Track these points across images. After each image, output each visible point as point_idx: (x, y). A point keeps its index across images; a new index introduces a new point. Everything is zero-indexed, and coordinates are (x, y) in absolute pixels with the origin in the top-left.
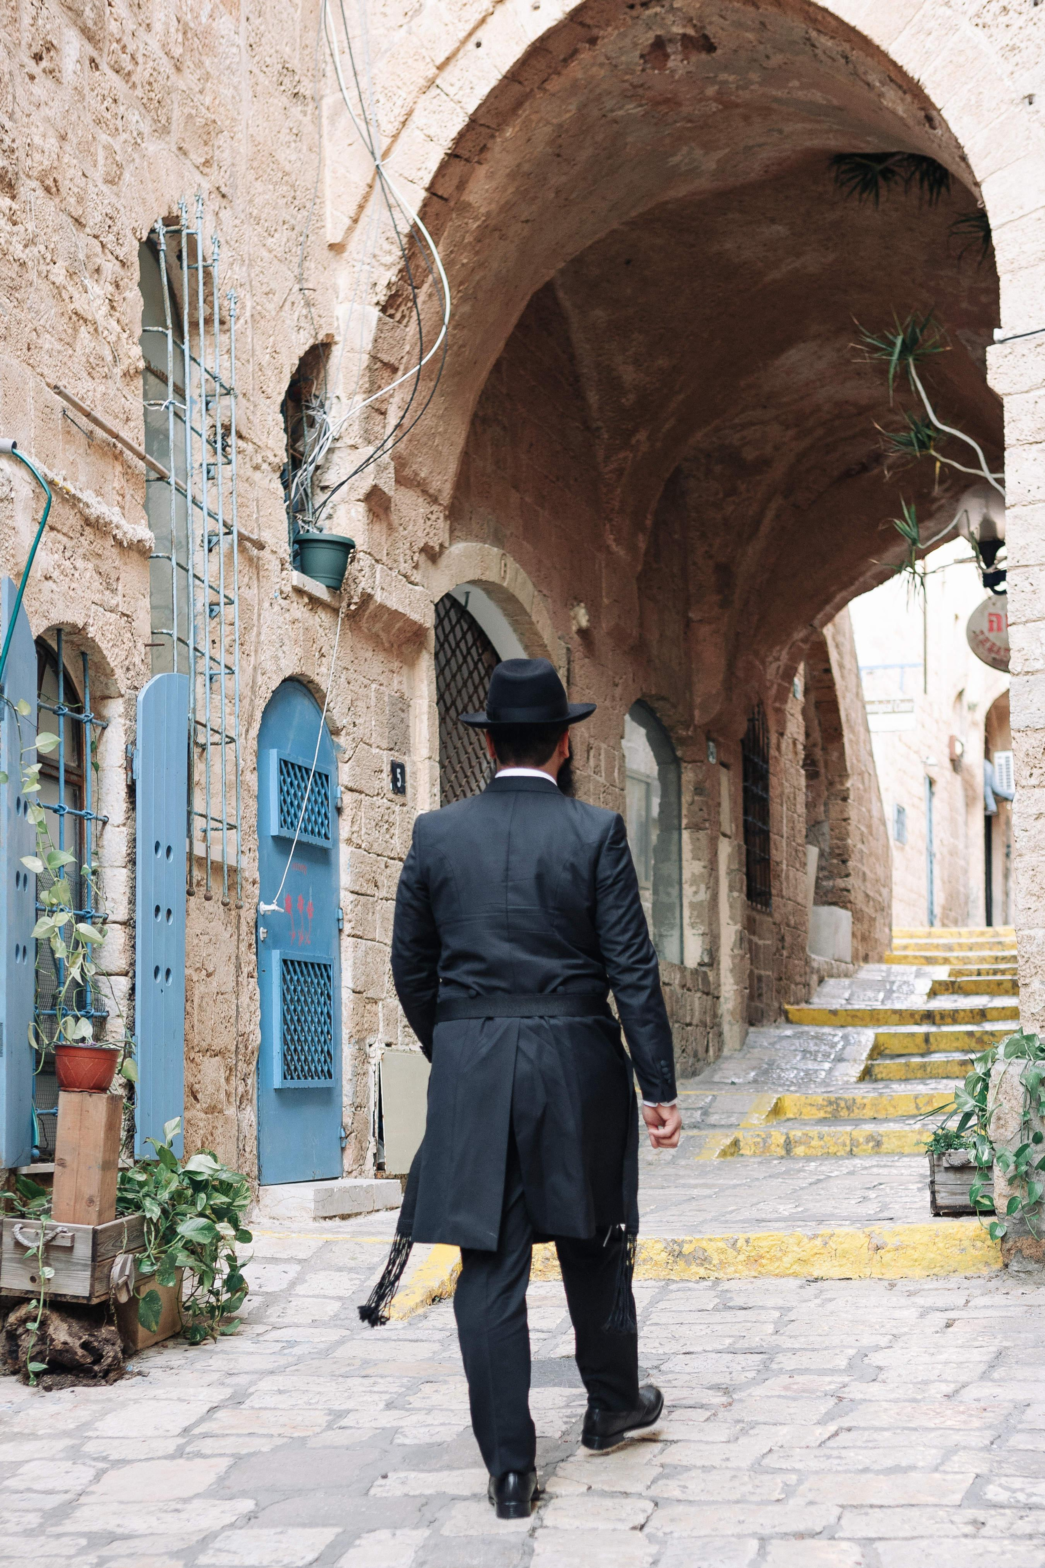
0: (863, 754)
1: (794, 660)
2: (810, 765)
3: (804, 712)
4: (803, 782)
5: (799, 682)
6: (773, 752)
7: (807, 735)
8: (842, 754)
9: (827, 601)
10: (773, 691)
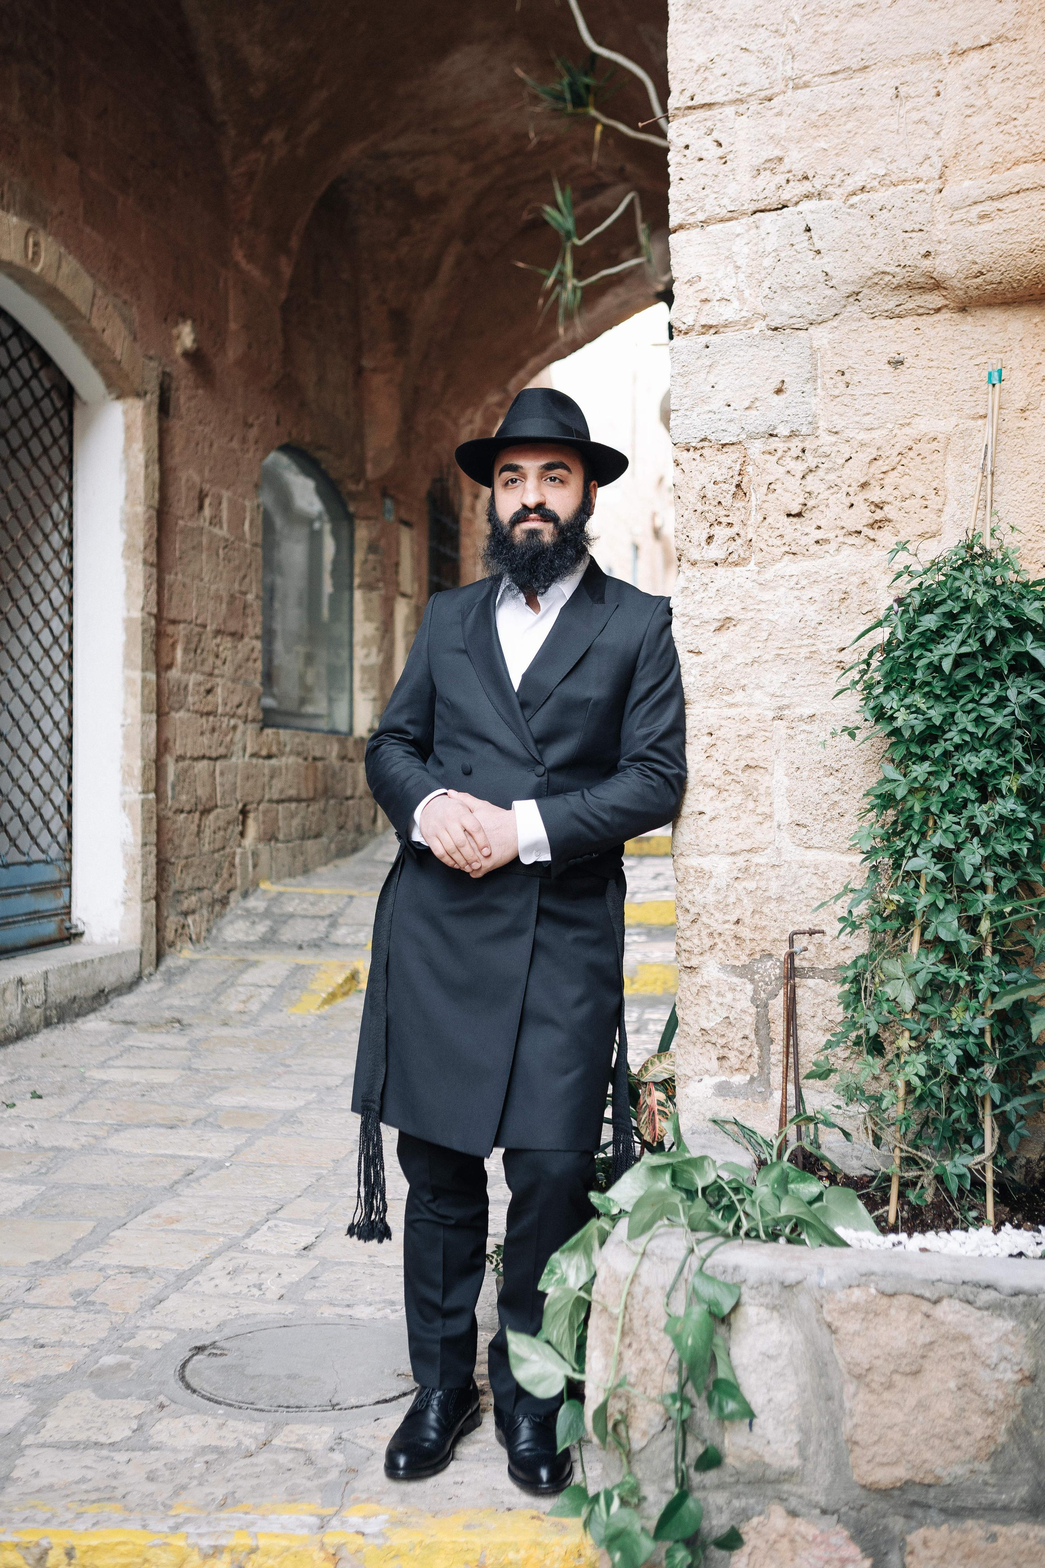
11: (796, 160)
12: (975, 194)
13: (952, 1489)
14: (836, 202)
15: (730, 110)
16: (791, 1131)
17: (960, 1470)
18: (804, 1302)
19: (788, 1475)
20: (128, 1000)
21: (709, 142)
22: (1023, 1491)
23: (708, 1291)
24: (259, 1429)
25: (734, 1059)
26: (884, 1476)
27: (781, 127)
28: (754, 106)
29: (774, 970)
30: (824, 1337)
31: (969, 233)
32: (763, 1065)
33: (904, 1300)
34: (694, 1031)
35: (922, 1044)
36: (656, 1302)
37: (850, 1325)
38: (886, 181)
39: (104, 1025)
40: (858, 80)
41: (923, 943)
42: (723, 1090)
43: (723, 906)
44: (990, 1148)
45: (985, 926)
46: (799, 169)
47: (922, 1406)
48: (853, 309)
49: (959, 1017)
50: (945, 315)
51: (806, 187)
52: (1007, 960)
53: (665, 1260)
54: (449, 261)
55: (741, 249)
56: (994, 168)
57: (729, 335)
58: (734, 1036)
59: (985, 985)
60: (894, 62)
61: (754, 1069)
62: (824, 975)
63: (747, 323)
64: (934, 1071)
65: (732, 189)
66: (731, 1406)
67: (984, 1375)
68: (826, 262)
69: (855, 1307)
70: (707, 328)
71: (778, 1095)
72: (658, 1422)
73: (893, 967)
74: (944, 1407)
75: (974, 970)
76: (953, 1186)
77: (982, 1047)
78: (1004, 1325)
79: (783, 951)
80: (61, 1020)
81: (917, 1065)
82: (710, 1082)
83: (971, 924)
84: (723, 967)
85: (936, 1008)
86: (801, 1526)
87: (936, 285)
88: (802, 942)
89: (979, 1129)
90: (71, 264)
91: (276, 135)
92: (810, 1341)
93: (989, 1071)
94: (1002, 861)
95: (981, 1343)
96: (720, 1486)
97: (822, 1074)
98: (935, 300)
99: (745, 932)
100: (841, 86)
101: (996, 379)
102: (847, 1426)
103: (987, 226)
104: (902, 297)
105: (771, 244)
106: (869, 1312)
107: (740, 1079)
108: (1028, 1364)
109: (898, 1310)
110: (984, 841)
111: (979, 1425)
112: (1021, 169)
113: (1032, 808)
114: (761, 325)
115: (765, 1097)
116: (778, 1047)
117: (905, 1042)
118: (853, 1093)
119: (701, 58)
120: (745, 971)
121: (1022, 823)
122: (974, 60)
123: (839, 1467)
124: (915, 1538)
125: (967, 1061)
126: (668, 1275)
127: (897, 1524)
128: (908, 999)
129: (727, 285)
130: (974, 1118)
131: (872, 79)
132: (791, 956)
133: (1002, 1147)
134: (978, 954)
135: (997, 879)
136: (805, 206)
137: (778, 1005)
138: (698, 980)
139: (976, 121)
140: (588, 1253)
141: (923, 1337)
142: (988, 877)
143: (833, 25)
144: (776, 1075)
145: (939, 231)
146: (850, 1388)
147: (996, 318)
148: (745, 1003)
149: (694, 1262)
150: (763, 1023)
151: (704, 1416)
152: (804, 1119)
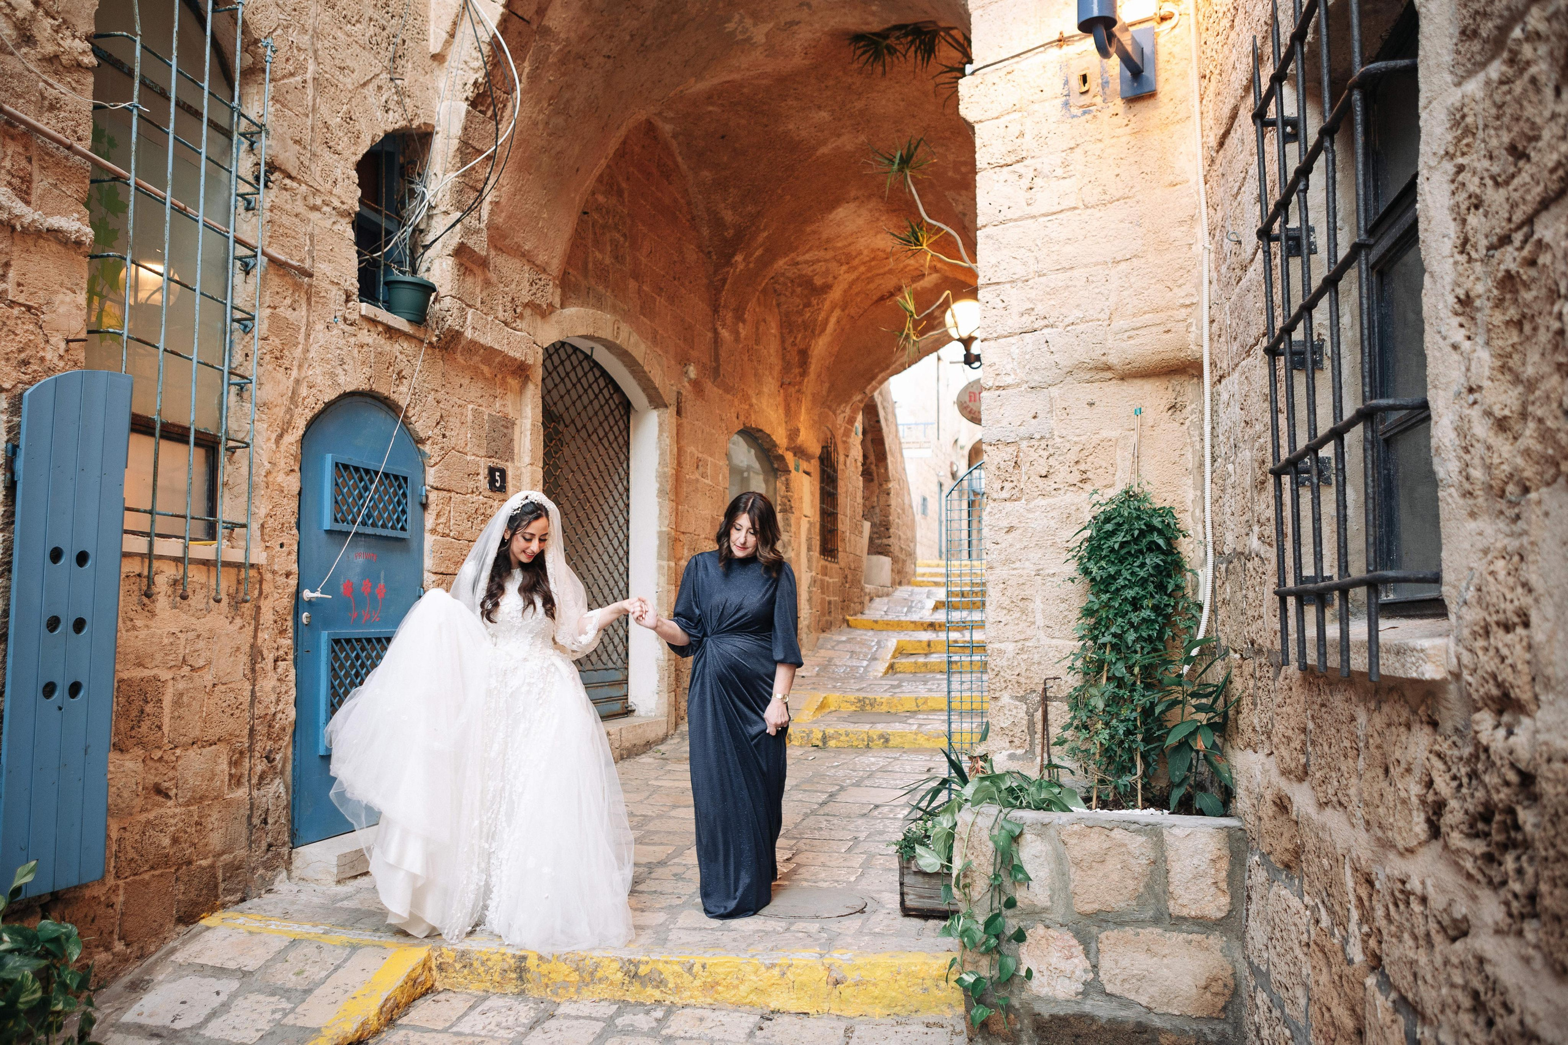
0: (899, 469)
1: (854, 412)
2: (867, 474)
3: (863, 442)
4: (861, 484)
5: (859, 425)
6: (841, 467)
7: (865, 457)
8: (886, 469)
9: (873, 378)
10: (842, 430)
11: (1040, 309)
12: (1126, 327)
13: (1119, 914)
14: (1060, 330)
15: (1008, 286)
16: (1046, 772)
17: (1123, 905)
18: (1052, 832)
19: (1045, 910)
20: (662, 748)
21: (998, 300)
22: (1151, 913)
23: (1008, 826)
24: (784, 924)
25: (1017, 742)
26: (1088, 908)
27: (1033, 294)
28: (1020, 284)
29: (1036, 698)
30: (1061, 847)
31: (1123, 345)
32: (1032, 744)
33: (1096, 829)
34: (997, 728)
35: (1107, 724)
36: (985, 834)
37: (1072, 841)
38: (1083, 320)
39: (651, 760)
40: (1069, 274)
41: (1108, 679)
42: (1012, 757)
43: (1011, 667)
44: (1139, 773)
45: (1136, 670)
46: (1042, 313)
47: (1105, 876)
48: (1069, 379)
49: (1125, 713)
50: (1114, 382)
51: (1046, 322)
52: (1148, 687)
53: (988, 816)
54: (833, 320)
55: (1015, 351)
56: (1134, 315)
57: (1010, 391)
58: (1017, 731)
59: (1136, 696)
60: (1086, 266)
61: (1027, 747)
62: (1061, 700)
63: (1018, 385)
64: (1112, 737)
65: (1010, 322)
66: (1020, 876)
67: (1133, 861)
68: (1056, 357)
69: (1075, 833)
70: (999, 387)
71: (1039, 759)
72: (986, 887)
73: (1093, 691)
74: (1115, 877)
75: (1132, 691)
76: (1122, 790)
77: (1136, 727)
78: (1141, 839)
79: (1040, 689)
80: (629, 757)
81: (1105, 734)
82: (1005, 753)
83: (1130, 669)
84: (1012, 697)
85: (1114, 710)
86: (1051, 932)
87: (1109, 368)
88: (1050, 683)
89: (1135, 766)
90: (635, 338)
91: (739, 258)
92: (1055, 849)
93: (1139, 737)
94: (1145, 640)
95: (1131, 847)
96: (1013, 916)
97: (1061, 742)
98: (1109, 375)
99: (1022, 680)
100: (1061, 276)
101: (1139, 412)
102: (1071, 887)
103: (1132, 342)
104: (1093, 373)
105: (1029, 348)
106: (1081, 835)
107: (1020, 752)
108: (1152, 856)
109: (1094, 834)
110: (1136, 631)
111: (1131, 884)
112: (1147, 316)
113: (1158, 615)
114: (1025, 386)
115: (1033, 760)
116: (1039, 736)
117: (1099, 726)
118: (1073, 752)
119: (994, 261)
120: (1023, 699)
121: (1155, 621)
122: (1123, 265)
123: (1068, 905)
124: (1102, 936)
125: (1128, 732)
126: (990, 822)
127: (1094, 930)
128: (1101, 705)
129: (1009, 367)
130: (1132, 760)
131: (1075, 273)
132: (1045, 690)
133: (1145, 774)
134: (1134, 684)
135: (1142, 648)
136: (1045, 331)
137: (1039, 715)
138: (1000, 704)
139: (1125, 293)
140: (953, 813)
141: (1105, 846)
142: (1138, 647)
143: (1057, 247)
144: (1038, 749)
145: (1110, 343)
146: (1073, 870)
147: (1139, 383)
148: (1022, 714)
149: (1002, 815)
150: (1031, 724)
151: (1007, 883)
152: (1051, 766)
